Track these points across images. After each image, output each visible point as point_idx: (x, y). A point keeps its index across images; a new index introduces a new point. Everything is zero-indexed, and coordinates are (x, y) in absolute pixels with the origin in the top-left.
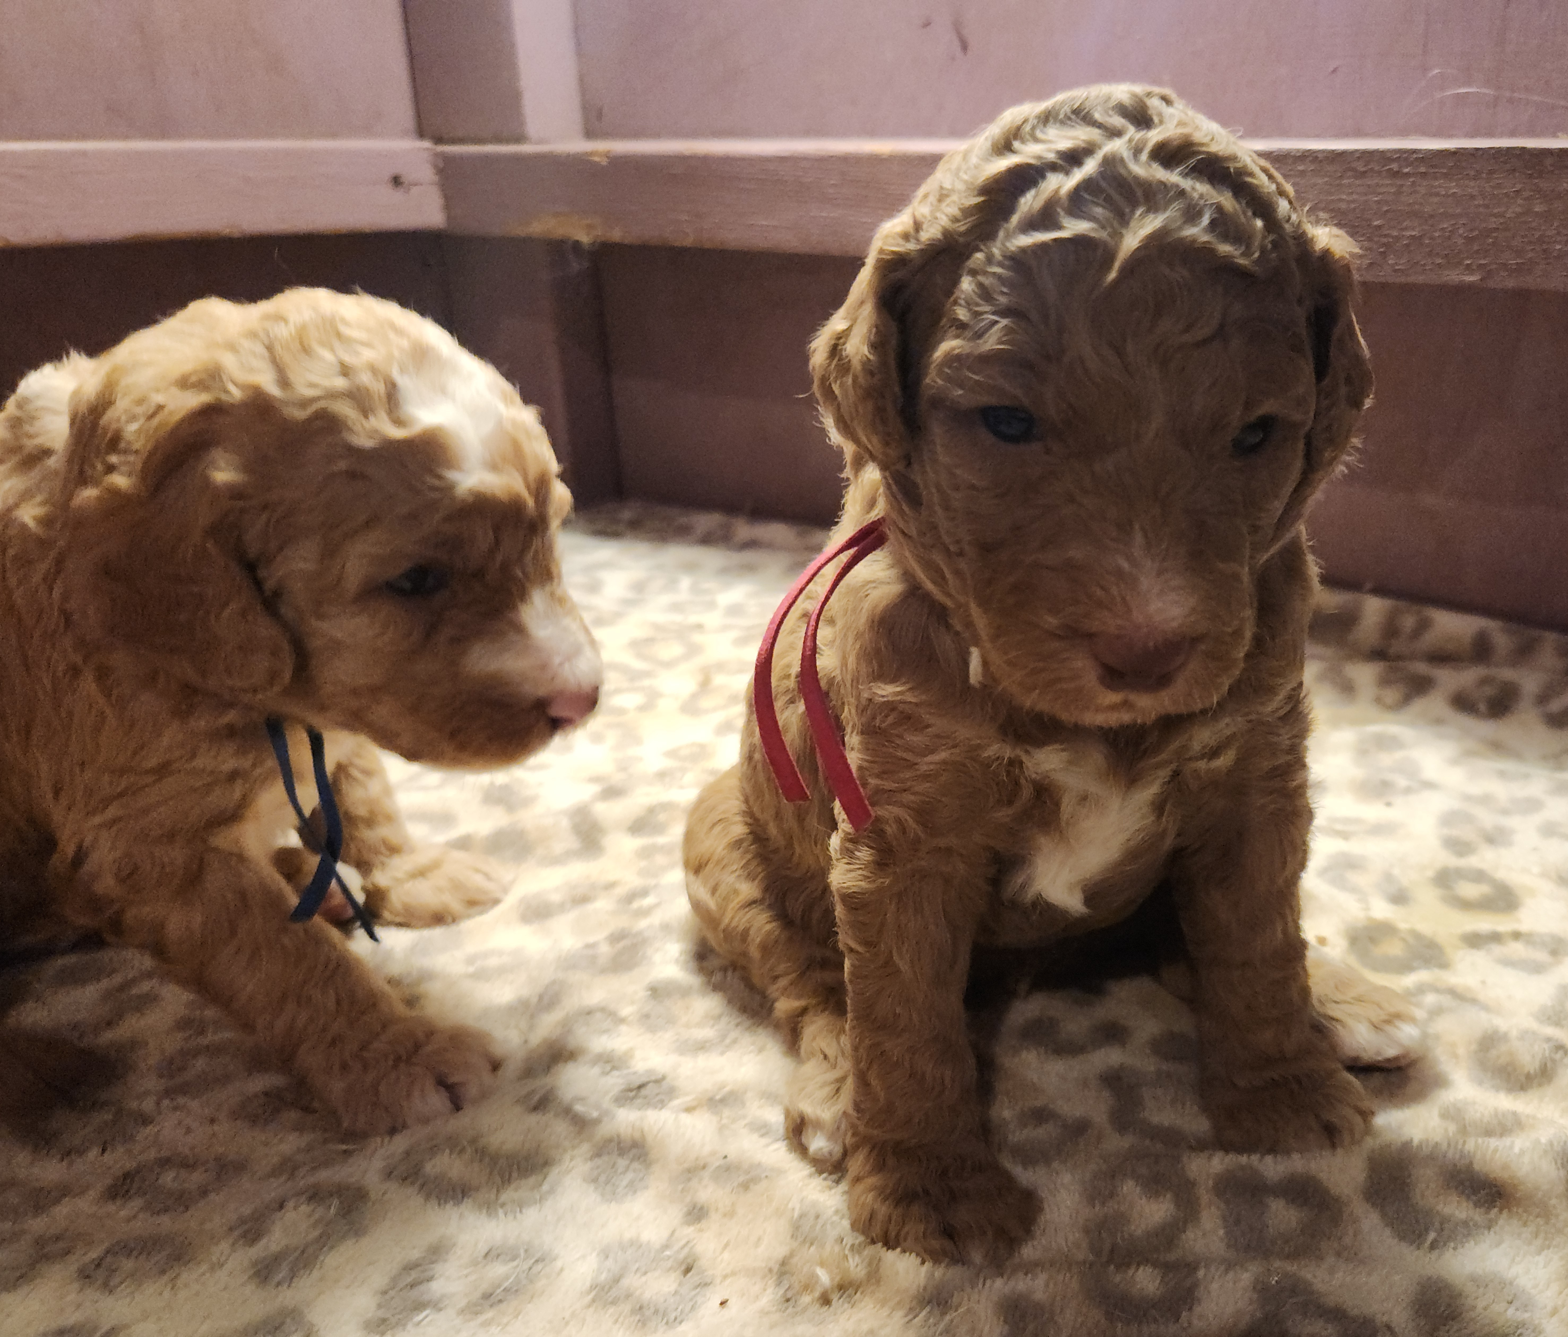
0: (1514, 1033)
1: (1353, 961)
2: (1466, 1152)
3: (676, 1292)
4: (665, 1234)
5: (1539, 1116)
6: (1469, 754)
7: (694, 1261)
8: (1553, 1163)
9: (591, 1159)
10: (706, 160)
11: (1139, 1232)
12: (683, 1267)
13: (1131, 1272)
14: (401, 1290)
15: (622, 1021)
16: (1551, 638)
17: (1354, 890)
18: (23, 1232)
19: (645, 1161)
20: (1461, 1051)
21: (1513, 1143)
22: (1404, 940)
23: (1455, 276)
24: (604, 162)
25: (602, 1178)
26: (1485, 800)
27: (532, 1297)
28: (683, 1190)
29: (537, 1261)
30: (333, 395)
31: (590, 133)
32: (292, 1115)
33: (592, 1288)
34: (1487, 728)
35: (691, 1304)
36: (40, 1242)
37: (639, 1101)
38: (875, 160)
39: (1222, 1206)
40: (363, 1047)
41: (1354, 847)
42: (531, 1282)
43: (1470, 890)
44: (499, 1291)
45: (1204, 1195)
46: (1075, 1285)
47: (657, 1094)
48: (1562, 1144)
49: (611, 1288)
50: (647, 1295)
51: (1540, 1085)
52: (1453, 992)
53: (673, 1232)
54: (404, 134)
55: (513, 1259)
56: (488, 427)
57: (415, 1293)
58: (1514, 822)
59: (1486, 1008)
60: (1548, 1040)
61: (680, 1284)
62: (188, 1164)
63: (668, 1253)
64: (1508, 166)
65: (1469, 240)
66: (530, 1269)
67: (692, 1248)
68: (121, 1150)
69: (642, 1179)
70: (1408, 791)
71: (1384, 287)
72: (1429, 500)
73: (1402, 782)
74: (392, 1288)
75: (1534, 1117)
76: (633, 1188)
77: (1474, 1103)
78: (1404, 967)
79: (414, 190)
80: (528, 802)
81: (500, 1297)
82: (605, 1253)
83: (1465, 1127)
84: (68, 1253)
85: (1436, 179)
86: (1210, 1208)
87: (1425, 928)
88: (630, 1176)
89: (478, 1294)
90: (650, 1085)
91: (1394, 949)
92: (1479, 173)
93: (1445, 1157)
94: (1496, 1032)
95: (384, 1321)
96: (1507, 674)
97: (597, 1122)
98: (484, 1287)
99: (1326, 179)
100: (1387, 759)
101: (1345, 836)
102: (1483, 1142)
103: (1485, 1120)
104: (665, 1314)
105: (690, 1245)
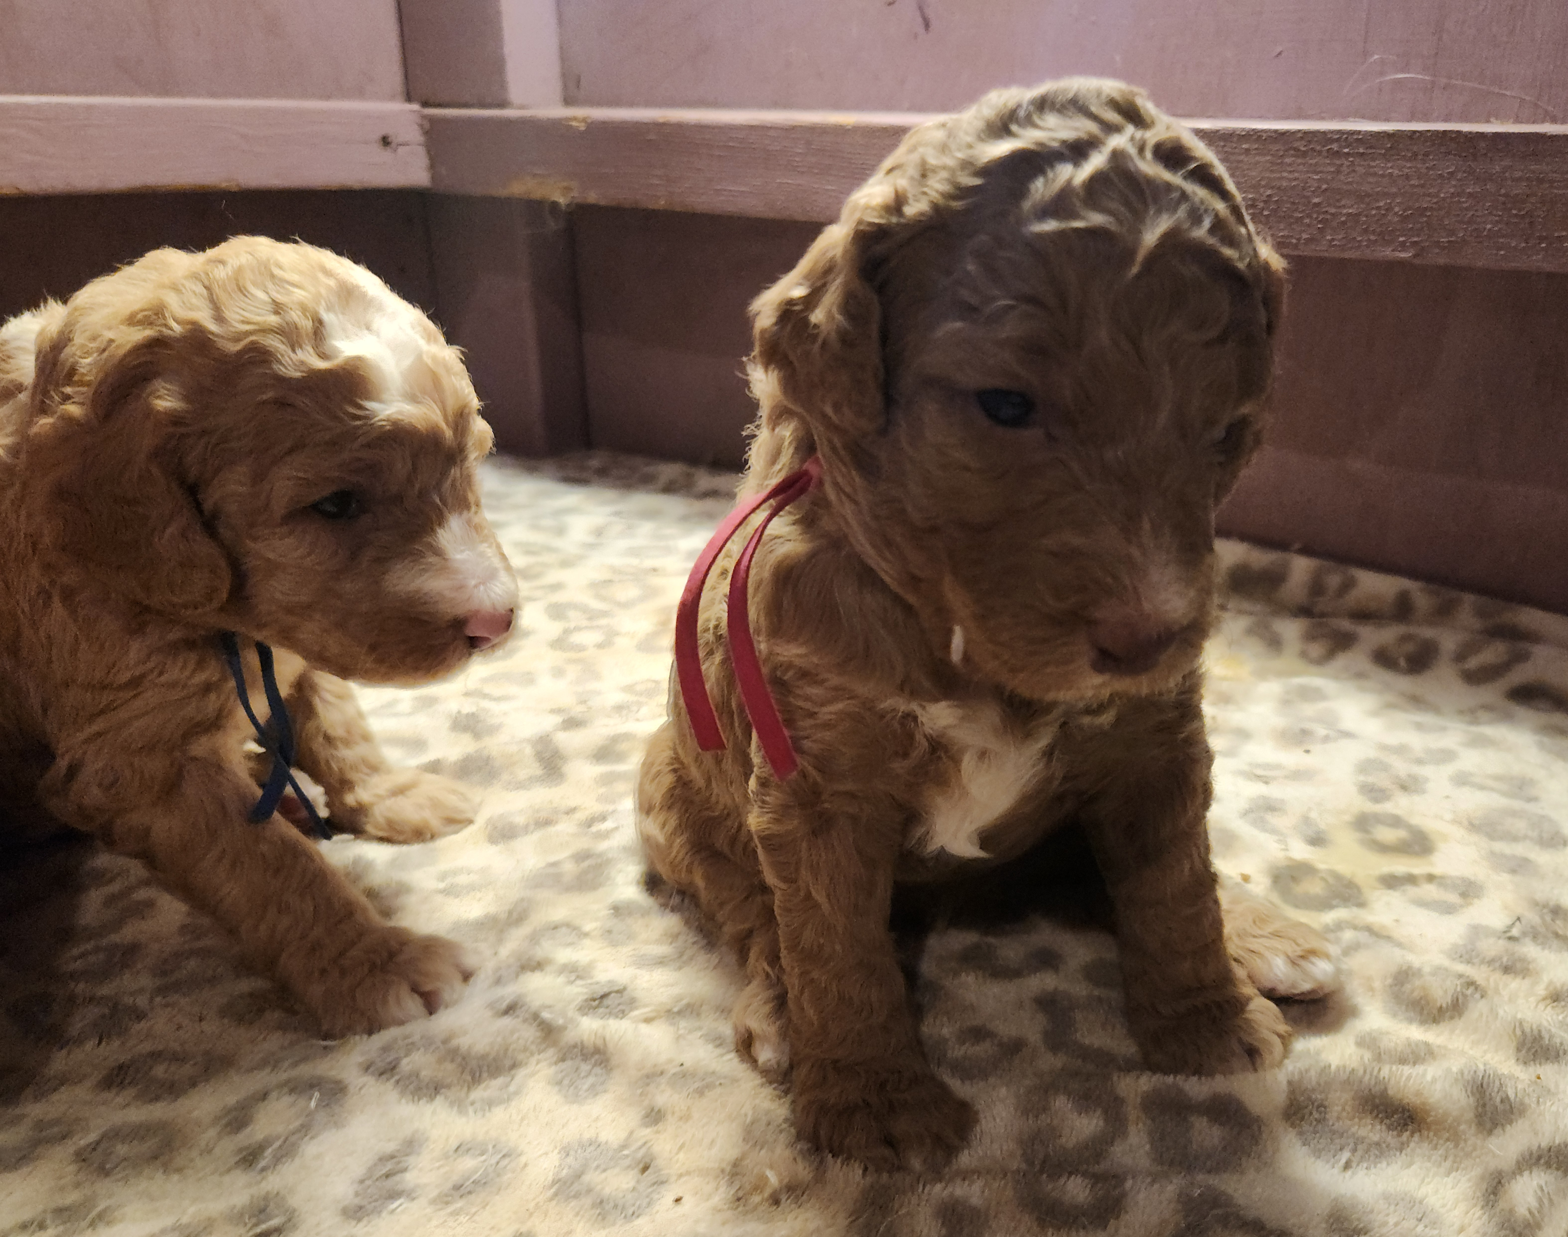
0: (1427, 969)
1: (1275, 898)
2: (1381, 1078)
3: (634, 1189)
4: (623, 1135)
5: (1450, 1047)
6: (1390, 706)
7: (652, 1160)
8: (1464, 1092)
9: (556, 1063)
10: (680, 128)
11: (1070, 1145)
12: (641, 1166)
13: (1062, 1181)
14: (377, 1180)
15: (586, 935)
16: (1469, 599)
17: (1274, 831)
18: (24, 1116)
19: (606, 1066)
20: (1377, 984)
21: (1426, 1070)
22: (1323, 879)
23: (1387, 253)
24: (582, 127)
25: (566, 1082)
26: (1401, 750)
27: (499, 1190)
28: (641, 1094)
29: (504, 1156)
30: (265, 330)
31: (568, 101)
32: (274, 1016)
33: (554, 1183)
34: (1405, 683)
35: (648, 1200)
36: (40, 1125)
37: (601, 1010)
38: (840, 131)
39: (1149, 1122)
40: (341, 954)
41: (1274, 791)
42: (499, 1175)
43: (1387, 835)
44: (468, 1183)
45: (1132, 1112)
46: (1009, 1193)
47: (619, 1004)
48: (1472, 1073)
49: (572, 1183)
50: (607, 1191)
51: (1452, 1018)
52: (1369, 929)
53: (631, 1133)
54: (392, 98)
55: (482, 1154)
56: (407, 362)
57: (389, 1183)
58: (1426, 771)
59: (1400, 945)
60: (1460, 976)
61: (638, 1182)
62: (178, 1058)
63: (626, 1152)
64: (1443, 149)
65: (1404, 219)
66: (498, 1163)
67: (649, 1148)
68: (116, 1043)
69: (602, 1083)
70: (1326, 739)
71: (1321, 261)
72: (1356, 465)
73: (1321, 731)
74: (369, 1178)
75: (1445, 1048)
76: (594, 1091)
77: (1388, 1033)
78: (1324, 904)
79: (401, 150)
80: (493, 730)
81: (469, 1189)
82: (566, 1151)
83: (1380, 1054)
84: (64, 1137)
85: (1374, 160)
86: (1137, 1124)
87: (1344, 869)
88: (591, 1080)
89: (450, 1185)
90: (613, 995)
91: (1314, 888)
92: (1415, 155)
93: (1361, 1082)
94: (1410, 968)
95: (361, 1208)
96: (1427, 633)
97: (563, 1028)
98: (455, 1178)
99: (1268, 158)
100: (1309, 709)
101: (1266, 781)
102: (1398, 1070)
103: (1399, 1049)
104: (623, 1208)
105: (649, 1144)
